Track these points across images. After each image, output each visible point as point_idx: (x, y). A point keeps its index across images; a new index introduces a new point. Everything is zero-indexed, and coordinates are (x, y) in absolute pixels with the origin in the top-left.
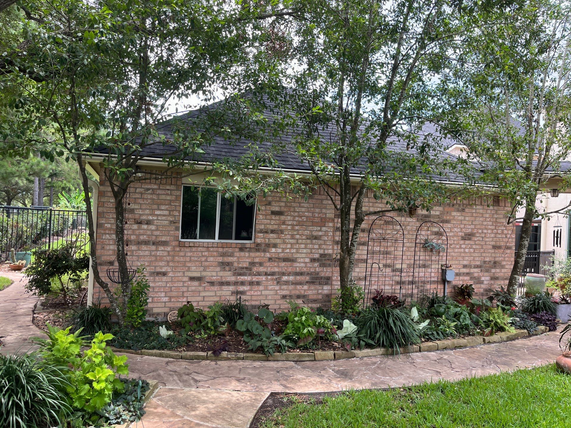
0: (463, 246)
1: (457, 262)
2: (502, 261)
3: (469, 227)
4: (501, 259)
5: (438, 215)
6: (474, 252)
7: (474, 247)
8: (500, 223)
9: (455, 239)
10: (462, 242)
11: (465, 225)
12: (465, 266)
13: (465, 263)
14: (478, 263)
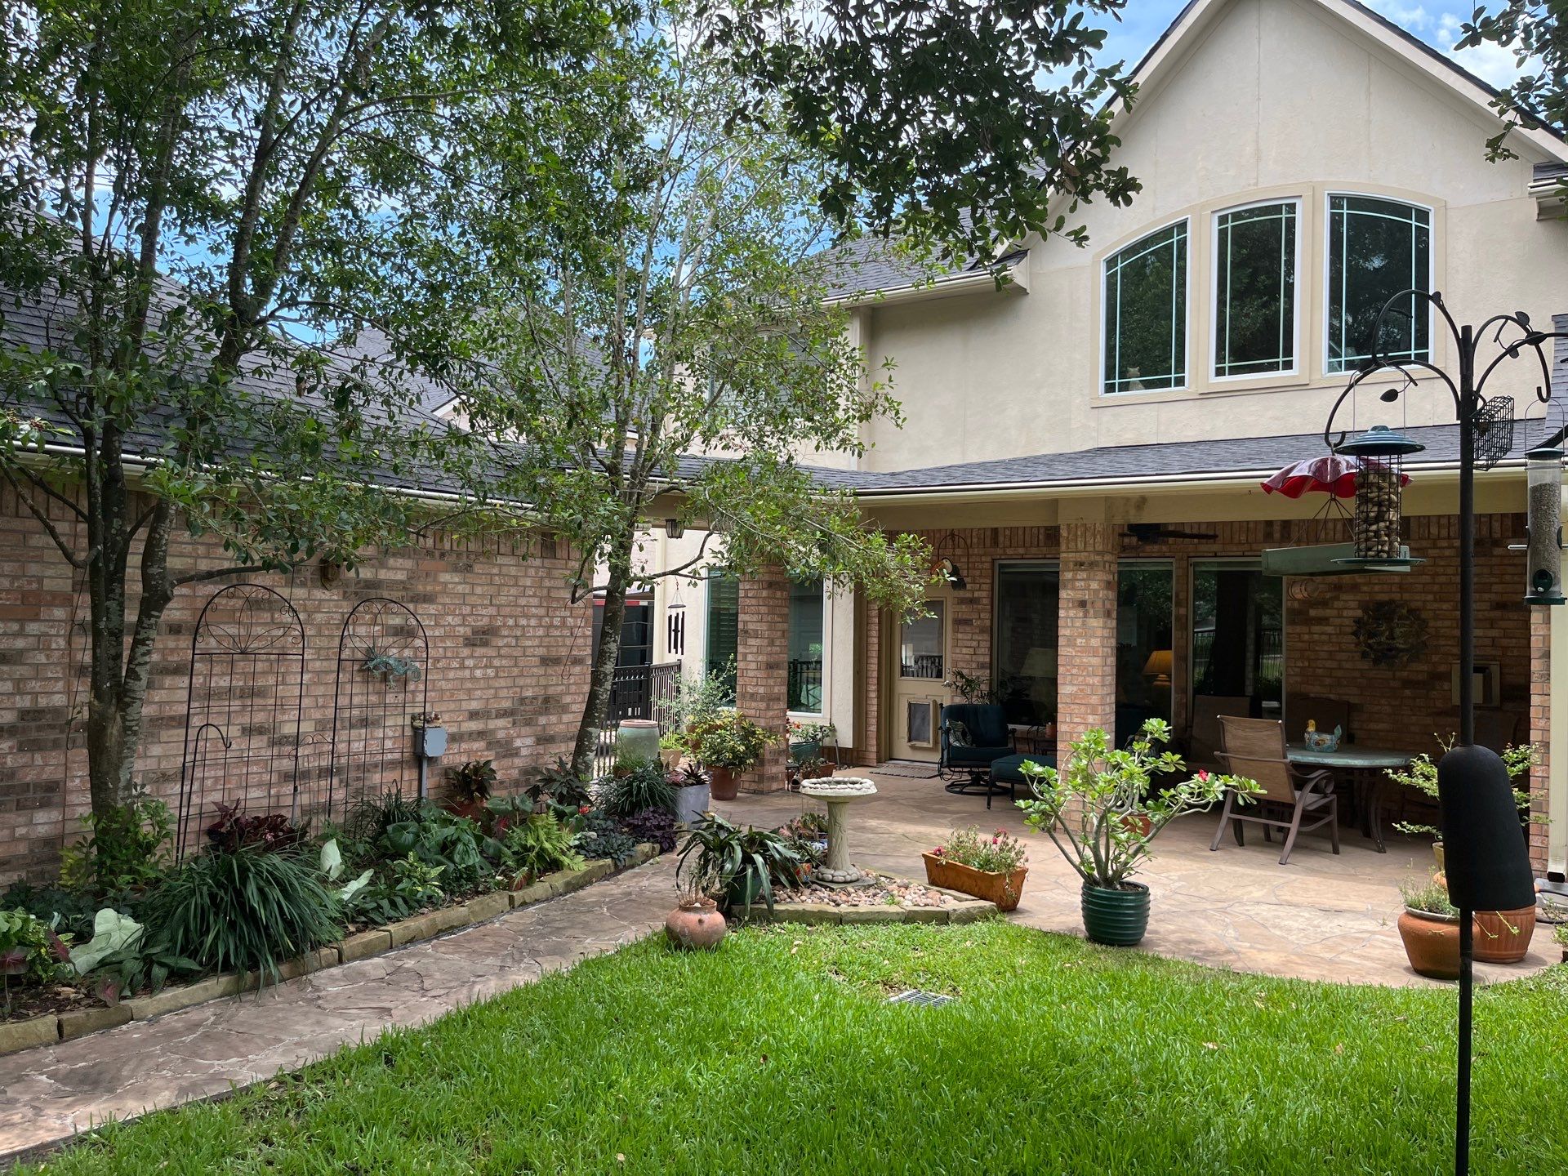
0: (469, 663)
1: (452, 706)
2: (562, 694)
3: (484, 612)
4: (560, 688)
5: (402, 582)
6: (497, 676)
7: (496, 662)
8: (558, 600)
9: (449, 644)
10: (466, 652)
11: (473, 606)
12: (473, 715)
13: (474, 705)
14: (506, 704)
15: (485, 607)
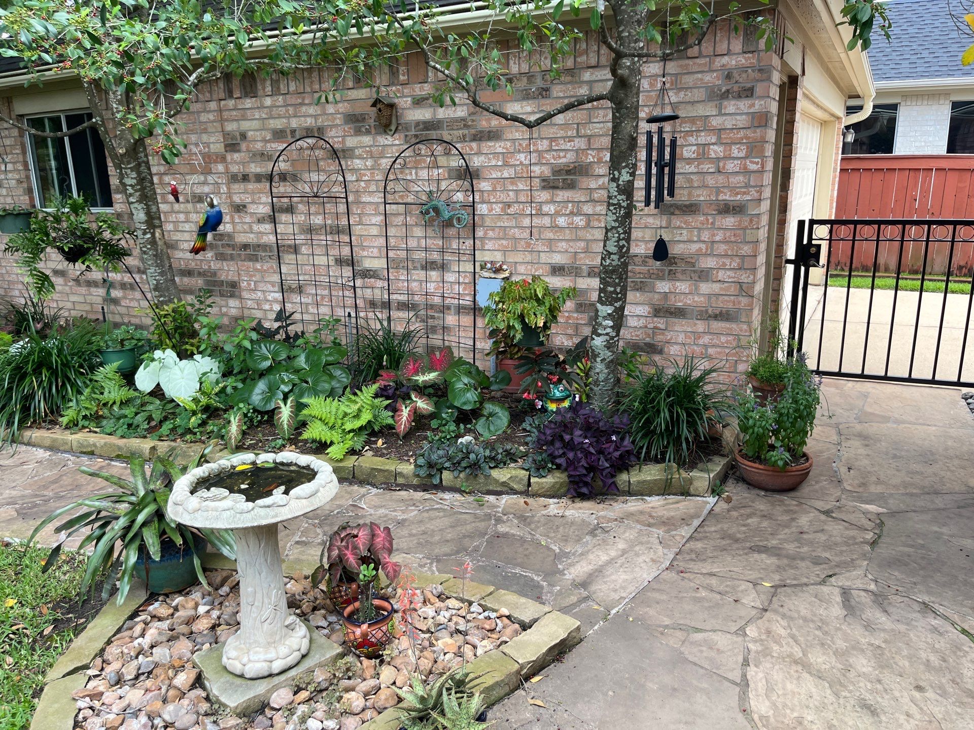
0: (550, 209)
1: (528, 258)
2: (700, 255)
3: (569, 146)
5: (463, 120)
6: (588, 225)
7: (588, 209)
9: (521, 187)
10: (544, 195)
11: (552, 140)
12: (557, 270)
13: (558, 259)
15: (571, 139)
